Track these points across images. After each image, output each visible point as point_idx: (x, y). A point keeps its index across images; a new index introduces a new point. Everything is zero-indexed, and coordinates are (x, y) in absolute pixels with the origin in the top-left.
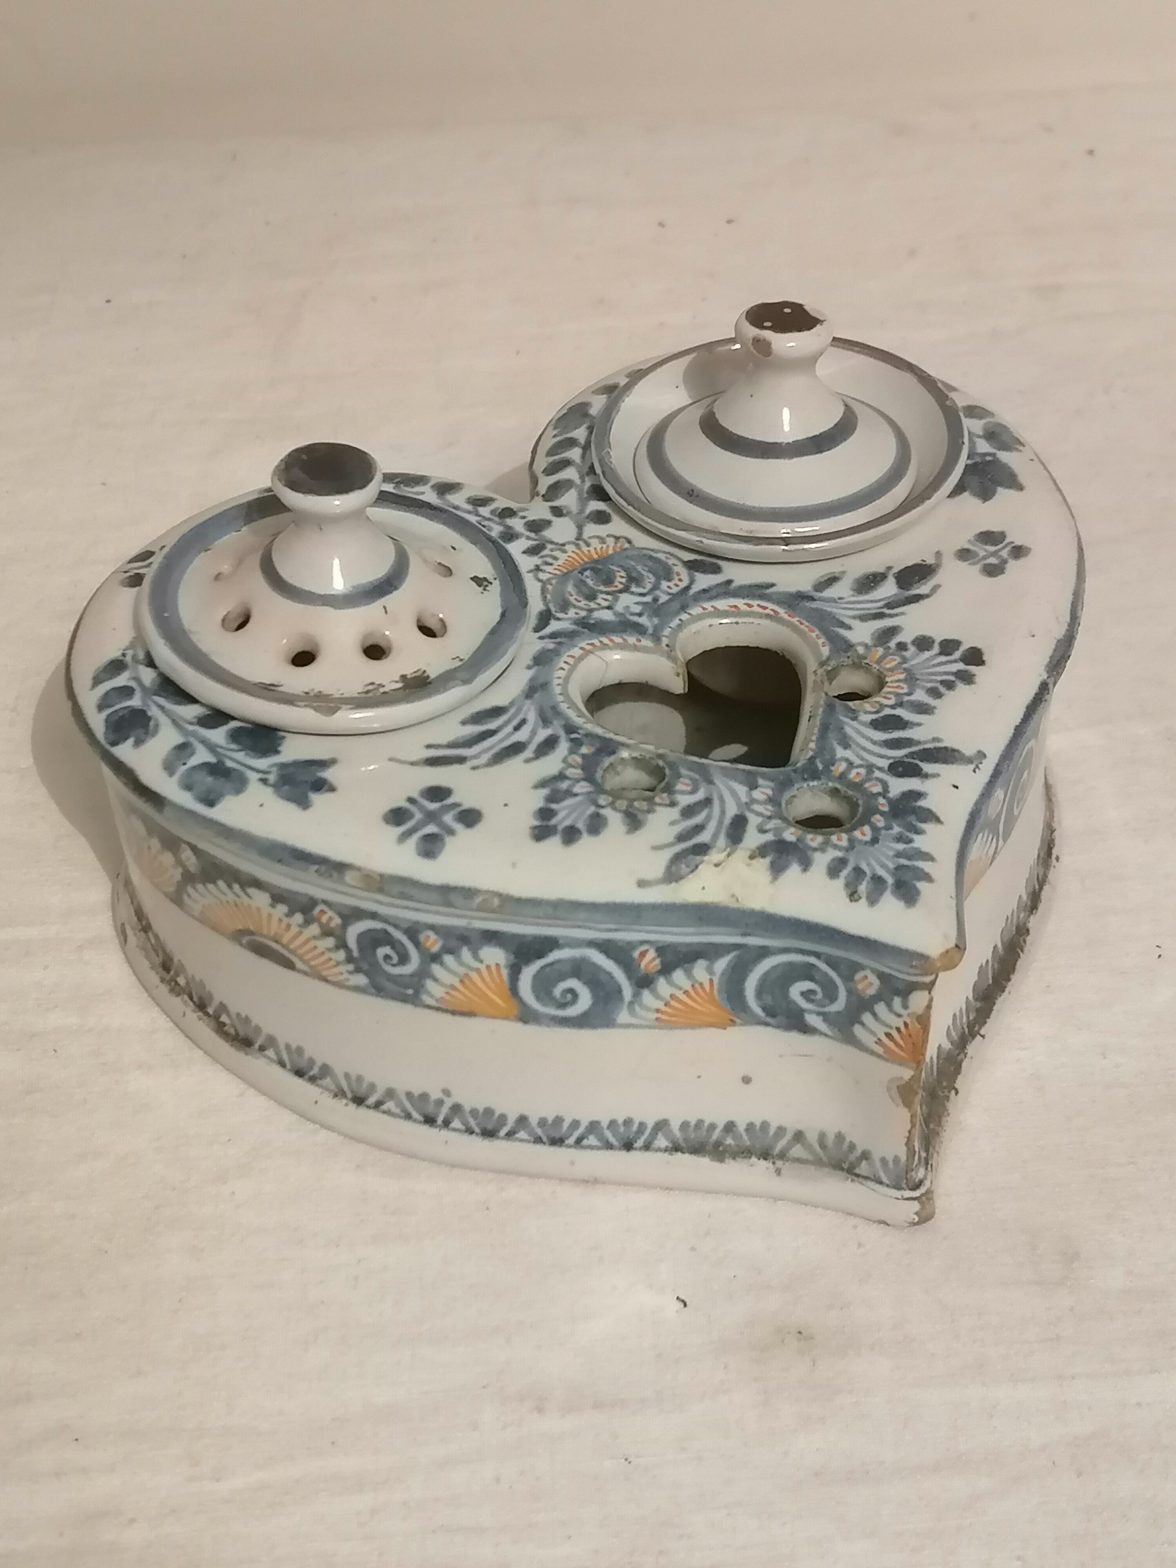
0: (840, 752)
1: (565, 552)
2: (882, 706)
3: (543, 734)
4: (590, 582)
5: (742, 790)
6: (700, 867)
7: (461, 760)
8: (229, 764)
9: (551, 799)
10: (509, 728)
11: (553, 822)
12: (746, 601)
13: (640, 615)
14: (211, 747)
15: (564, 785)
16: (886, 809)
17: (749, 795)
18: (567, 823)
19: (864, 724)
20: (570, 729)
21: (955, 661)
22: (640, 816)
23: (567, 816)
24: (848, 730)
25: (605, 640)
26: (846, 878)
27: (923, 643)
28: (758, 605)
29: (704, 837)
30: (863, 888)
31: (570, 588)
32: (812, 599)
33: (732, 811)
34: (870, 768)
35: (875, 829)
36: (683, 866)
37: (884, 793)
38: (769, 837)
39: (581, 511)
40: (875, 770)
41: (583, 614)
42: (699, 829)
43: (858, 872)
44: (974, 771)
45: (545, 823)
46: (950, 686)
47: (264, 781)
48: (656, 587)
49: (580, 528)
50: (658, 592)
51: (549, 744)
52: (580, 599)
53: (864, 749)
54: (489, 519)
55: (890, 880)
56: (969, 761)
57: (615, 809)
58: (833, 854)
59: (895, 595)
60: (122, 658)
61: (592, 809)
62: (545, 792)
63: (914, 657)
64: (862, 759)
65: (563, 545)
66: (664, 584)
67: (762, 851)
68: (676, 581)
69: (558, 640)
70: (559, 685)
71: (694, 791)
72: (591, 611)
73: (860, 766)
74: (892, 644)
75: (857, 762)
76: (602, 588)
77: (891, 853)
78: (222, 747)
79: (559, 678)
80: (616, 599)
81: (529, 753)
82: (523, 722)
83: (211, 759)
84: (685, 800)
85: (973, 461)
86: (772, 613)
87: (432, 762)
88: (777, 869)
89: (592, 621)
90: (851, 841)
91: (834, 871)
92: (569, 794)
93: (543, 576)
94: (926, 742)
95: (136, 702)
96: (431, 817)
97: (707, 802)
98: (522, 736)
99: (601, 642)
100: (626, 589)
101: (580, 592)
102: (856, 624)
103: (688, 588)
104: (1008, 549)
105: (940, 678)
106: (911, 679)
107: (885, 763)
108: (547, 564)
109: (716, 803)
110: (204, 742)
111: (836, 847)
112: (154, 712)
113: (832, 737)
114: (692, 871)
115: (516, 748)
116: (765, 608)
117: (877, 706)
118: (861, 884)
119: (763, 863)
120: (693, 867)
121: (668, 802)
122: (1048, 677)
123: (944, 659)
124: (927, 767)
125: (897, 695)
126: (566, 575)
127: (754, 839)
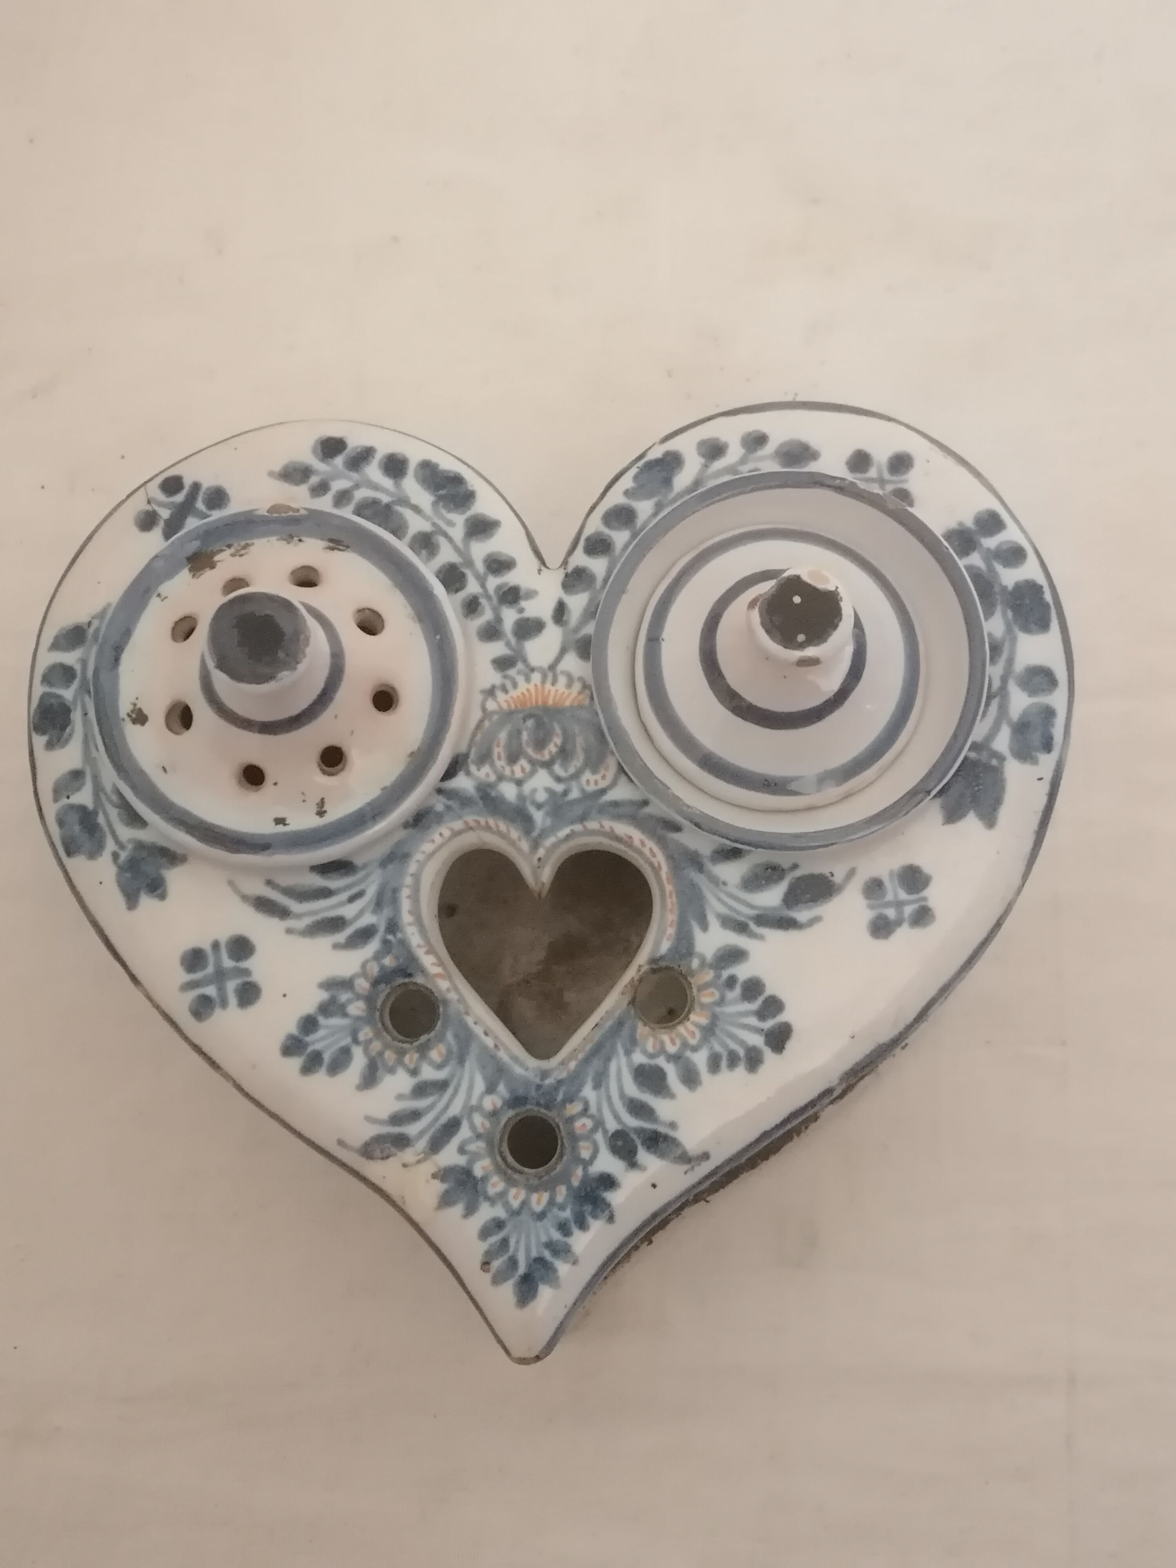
0: (588, 1092)
1: (528, 680)
2: (662, 1051)
3: (368, 919)
4: (525, 736)
5: (480, 1085)
6: (391, 1159)
7: (283, 913)
8: (101, 819)
9: (326, 1009)
10: (344, 896)
11: (308, 1039)
12: (643, 837)
13: (539, 806)
14: (98, 789)
15: (344, 997)
16: (576, 1183)
17: (481, 1098)
18: (318, 1046)
19: (630, 1063)
20: (393, 926)
21: (759, 1031)
22: (379, 1073)
23: (322, 1039)
24: (613, 1066)
25: (491, 822)
26: (491, 1245)
27: (753, 988)
28: (651, 850)
29: (412, 1129)
30: (496, 1264)
31: (503, 736)
32: (700, 868)
33: (455, 1109)
34: (599, 1124)
35: (551, 1202)
36: (378, 1151)
37: (587, 1164)
38: (462, 1161)
39: (577, 629)
40: (600, 1130)
41: (493, 778)
42: (415, 1115)
43: (504, 1243)
44: (681, 1173)
45: (301, 1037)
46: (733, 1060)
47: (115, 856)
48: (576, 776)
49: (563, 651)
50: (574, 784)
51: (365, 935)
52: (503, 755)
53: (609, 1098)
54: (489, 598)
55: (522, 1269)
56: (687, 1160)
57: (366, 1051)
58: (499, 1212)
59: (774, 909)
60: (86, 627)
61: (347, 1041)
62: (324, 996)
63: (736, 1001)
64: (599, 1109)
65: (533, 670)
66: (587, 775)
67: (443, 1175)
68: (598, 777)
69: (450, 803)
70: (418, 861)
71: (440, 1067)
72: (501, 778)
73: (591, 1117)
74: (725, 974)
75: (593, 1110)
76: (530, 751)
77: (544, 1239)
78: (105, 794)
79: (424, 852)
80: (532, 773)
81: (341, 937)
82: (360, 895)
83: (89, 803)
84: (428, 1073)
85: (978, 757)
86: (656, 865)
87: (262, 903)
88: (446, 1201)
89: (493, 794)
90: (525, 1204)
91: (485, 1233)
92: (341, 1010)
93: (491, 705)
94: (663, 1123)
95: (68, 694)
96: (220, 976)
97: (441, 1086)
98: (348, 911)
99: (487, 822)
100: (548, 765)
101: (508, 746)
102: (714, 924)
103: (603, 791)
104: (915, 906)
105: (733, 1046)
106: (709, 1031)
107: (612, 1126)
108: (505, 690)
109: (450, 1090)
110: (96, 778)
111: (506, 1204)
112: (76, 716)
113: (596, 1064)
114: (382, 1159)
115: (335, 924)
116: (654, 856)
117: (658, 1047)
118: (497, 1259)
119: (439, 1187)
120: (385, 1155)
121: (412, 1066)
122: (838, 1084)
123: (753, 1021)
124: (643, 1156)
125: (685, 1045)
126: (510, 714)
127: (449, 1156)
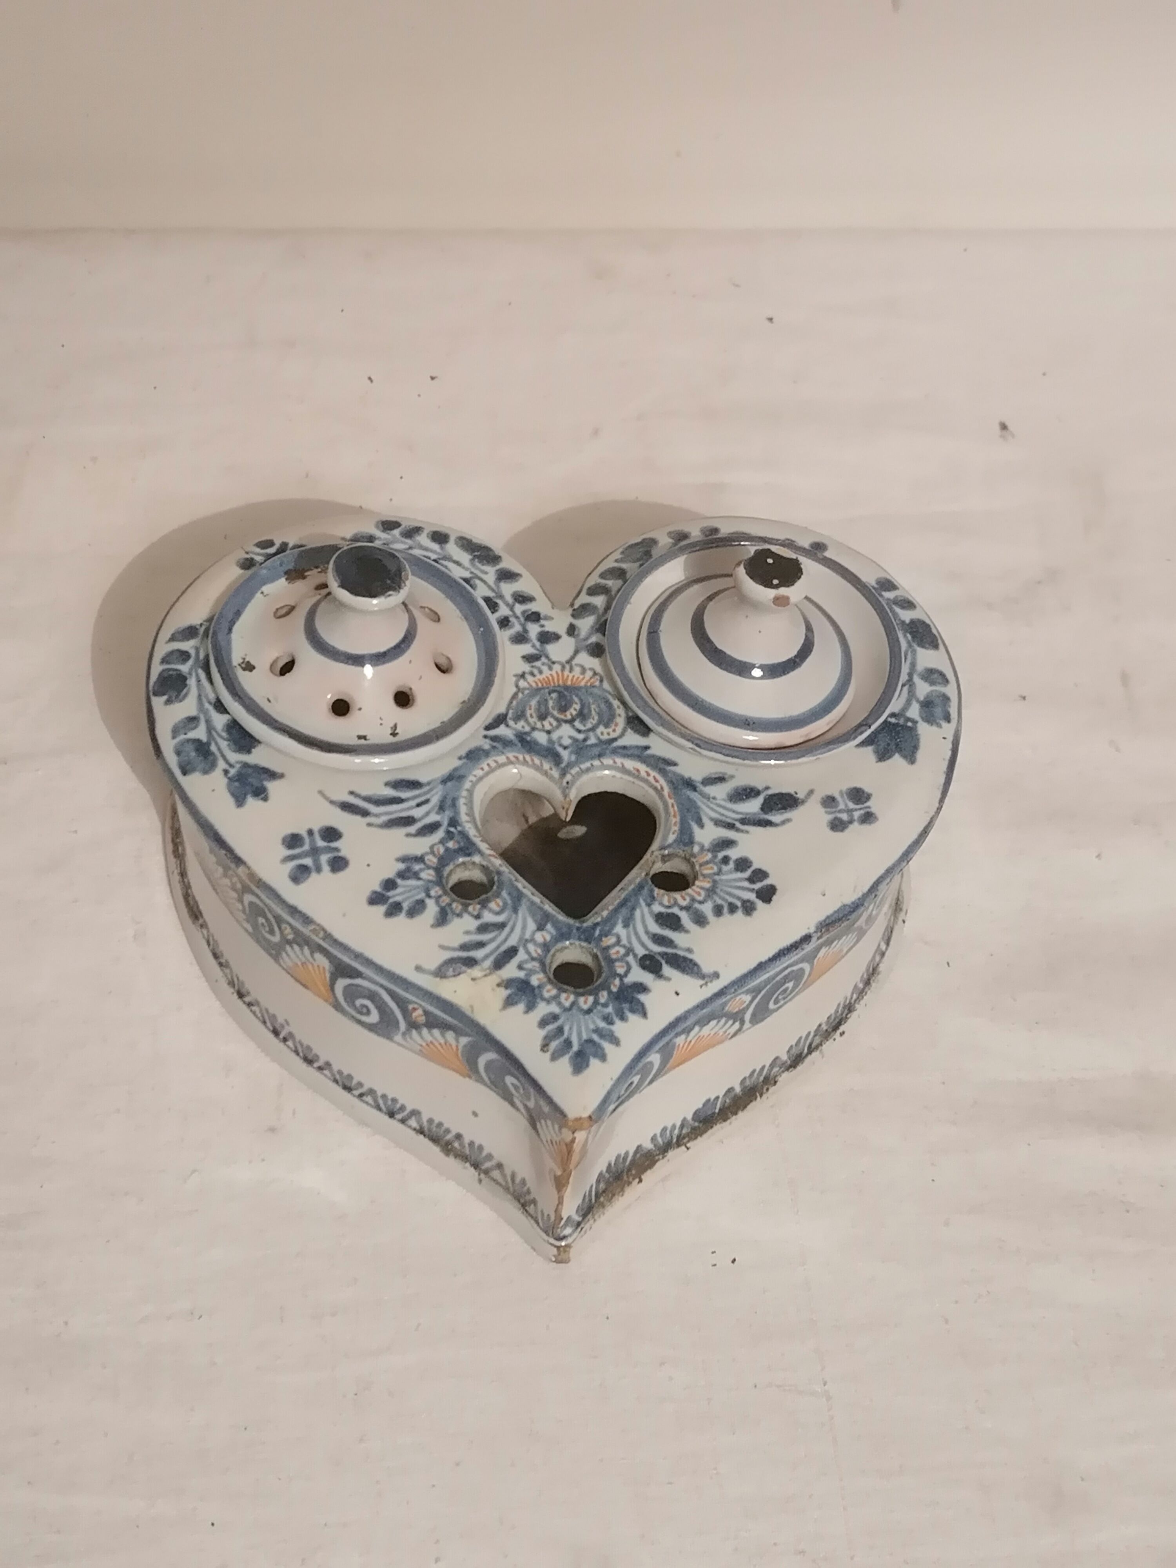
0: (619, 929)
1: (550, 668)
2: (676, 903)
3: (433, 818)
4: (551, 703)
5: (531, 926)
6: (462, 976)
7: (365, 813)
8: (213, 748)
9: (402, 875)
10: (413, 803)
11: (390, 894)
12: (648, 769)
13: (565, 748)
14: (210, 728)
15: (417, 867)
16: (614, 989)
17: (534, 933)
18: (398, 899)
19: (651, 912)
20: (453, 822)
21: (752, 890)
22: (450, 916)
23: (401, 894)
24: (638, 913)
25: (528, 758)
26: (549, 1032)
27: (743, 864)
28: (655, 778)
29: (478, 954)
30: (554, 1045)
31: (534, 703)
32: (695, 789)
33: (512, 941)
34: (630, 951)
35: (596, 1003)
36: (451, 969)
37: (621, 977)
38: (521, 974)
39: (586, 639)
40: (631, 954)
41: (527, 729)
42: (481, 945)
43: (560, 1030)
44: (701, 986)
45: (384, 892)
46: (733, 909)
47: (226, 772)
48: (593, 729)
49: (576, 652)
50: (591, 734)
51: (432, 828)
52: (534, 715)
53: (636, 934)
54: (517, 617)
55: (575, 1048)
56: (703, 977)
57: (437, 902)
58: (554, 1008)
59: (755, 814)
60: (198, 627)
61: (422, 895)
62: (401, 866)
63: (730, 872)
64: (630, 942)
65: (554, 663)
66: (601, 729)
67: (507, 984)
68: (610, 730)
69: (495, 744)
70: (471, 781)
71: (498, 913)
72: (534, 729)
73: (624, 946)
74: (721, 855)
75: (624, 941)
76: (555, 713)
77: (592, 1027)
78: (216, 732)
79: (475, 776)
80: (558, 727)
81: (413, 829)
82: (427, 801)
83: (204, 738)
84: (488, 917)
85: (897, 721)
86: (659, 788)
87: (346, 807)
88: (509, 1002)
89: (529, 738)
90: (573, 1004)
91: (543, 1023)
92: (416, 876)
93: (522, 684)
94: (681, 949)
95: (184, 668)
96: (315, 852)
97: (502, 926)
98: (417, 813)
99: (524, 758)
100: (571, 722)
101: (538, 710)
102: (709, 824)
103: (615, 740)
104: (862, 812)
105: (731, 900)
106: (711, 892)
107: (641, 952)
108: (532, 674)
109: (507, 930)
110: (208, 722)
111: (559, 1004)
112: (192, 682)
113: (624, 911)
114: (454, 976)
115: (408, 821)
116: (657, 781)
117: (672, 901)
118: (554, 1041)
119: (504, 993)
120: (456, 973)
121: (476, 913)
122: (815, 932)
123: (746, 884)
124: (667, 970)
125: (693, 900)
126: (538, 690)
127: (510, 971)
